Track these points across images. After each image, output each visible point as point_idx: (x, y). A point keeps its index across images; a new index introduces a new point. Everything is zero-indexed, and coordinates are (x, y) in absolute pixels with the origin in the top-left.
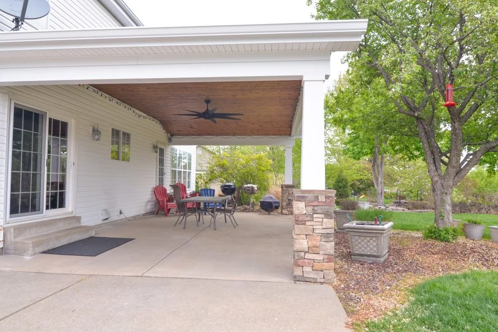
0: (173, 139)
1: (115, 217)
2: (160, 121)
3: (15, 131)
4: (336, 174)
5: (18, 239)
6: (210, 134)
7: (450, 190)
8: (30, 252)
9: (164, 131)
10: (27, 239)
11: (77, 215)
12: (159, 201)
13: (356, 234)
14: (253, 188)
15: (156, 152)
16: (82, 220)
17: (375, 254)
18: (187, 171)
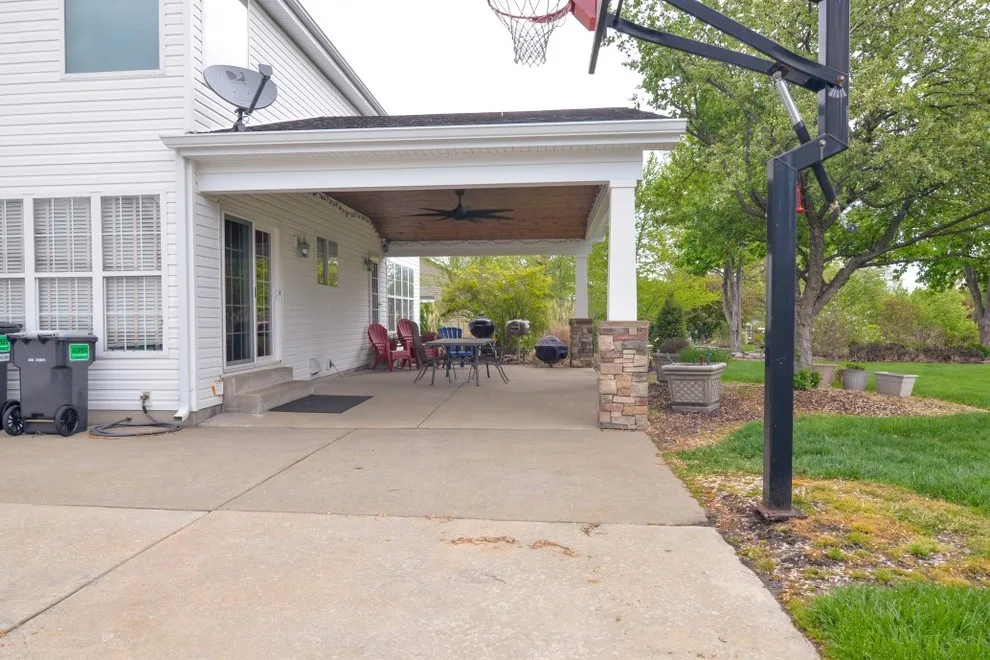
0: (392, 247)
1: (325, 372)
2: (371, 218)
3: (226, 250)
4: (662, 301)
5: (242, 392)
6: (451, 239)
7: (809, 321)
8: (259, 408)
9: (377, 234)
10: (254, 392)
11: (287, 366)
12: (376, 348)
13: (679, 378)
14: (522, 325)
15: (369, 270)
16: (295, 371)
17: (701, 401)
18: (409, 298)
